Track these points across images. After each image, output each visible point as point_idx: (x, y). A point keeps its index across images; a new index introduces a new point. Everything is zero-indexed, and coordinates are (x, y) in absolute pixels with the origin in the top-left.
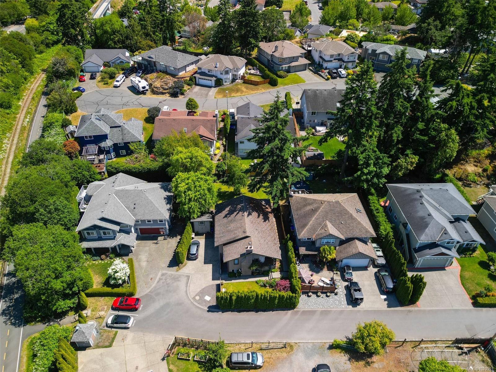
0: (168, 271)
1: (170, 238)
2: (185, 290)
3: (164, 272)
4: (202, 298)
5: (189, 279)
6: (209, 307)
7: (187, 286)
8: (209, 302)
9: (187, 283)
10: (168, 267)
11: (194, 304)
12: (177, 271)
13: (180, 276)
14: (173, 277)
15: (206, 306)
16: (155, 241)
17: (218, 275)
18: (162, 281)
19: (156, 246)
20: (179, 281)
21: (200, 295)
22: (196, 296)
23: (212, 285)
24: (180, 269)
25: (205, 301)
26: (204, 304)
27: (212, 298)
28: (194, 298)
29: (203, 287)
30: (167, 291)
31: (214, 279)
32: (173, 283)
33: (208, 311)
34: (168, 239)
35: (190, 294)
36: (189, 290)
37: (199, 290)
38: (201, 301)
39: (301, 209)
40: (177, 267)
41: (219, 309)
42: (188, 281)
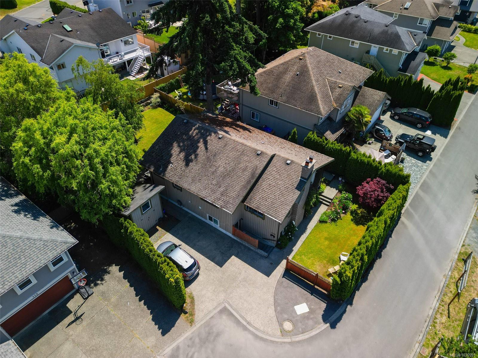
0: (174, 340)
1: (96, 285)
2: (250, 336)
3: (168, 351)
4: (293, 318)
5: (231, 314)
6: (325, 318)
7: (245, 329)
8: (312, 311)
9: (238, 322)
10: (163, 334)
11: (299, 342)
12: (192, 322)
13: (207, 324)
14: (197, 340)
15: (317, 323)
16: (71, 318)
17: (264, 263)
19: (84, 323)
20: (218, 335)
21: (286, 316)
22: (281, 325)
23: (279, 283)
24: (192, 315)
25: (305, 317)
26: (310, 322)
27: (306, 301)
28: (284, 333)
29: (272, 300)
31: (268, 273)
32: (213, 351)
33: (333, 326)
34: (95, 290)
35: (267, 334)
36: (257, 329)
37: (271, 311)
38: (300, 324)
39: (277, 86)
40: (183, 316)
41: (339, 306)
42: (236, 318)
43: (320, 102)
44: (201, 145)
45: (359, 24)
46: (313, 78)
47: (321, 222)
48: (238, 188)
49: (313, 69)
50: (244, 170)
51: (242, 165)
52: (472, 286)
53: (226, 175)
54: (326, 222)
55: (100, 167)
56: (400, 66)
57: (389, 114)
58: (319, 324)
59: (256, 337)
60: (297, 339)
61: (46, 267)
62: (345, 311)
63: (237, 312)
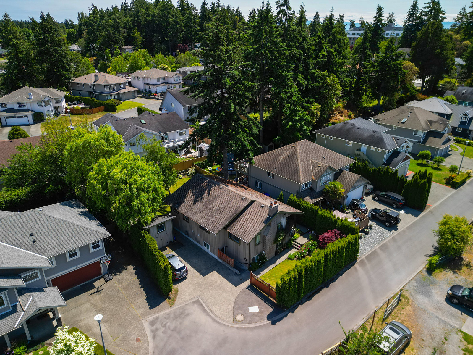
0: (156, 313)
1: (116, 275)
2: (210, 320)
3: (151, 318)
4: (246, 314)
5: (201, 305)
6: (269, 318)
7: (208, 314)
8: (261, 312)
9: (204, 310)
10: (150, 308)
11: (244, 328)
12: (172, 305)
13: (183, 309)
14: (172, 316)
15: (262, 319)
16: (94, 290)
17: (236, 278)
18: (160, 333)
19: (101, 295)
20: (188, 315)
21: (240, 312)
22: (235, 316)
23: (243, 292)
24: (174, 300)
25: (254, 314)
26: (257, 318)
27: (259, 305)
28: (235, 321)
29: (234, 300)
30: (183, 338)
31: (236, 285)
32: (181, 323)
33: (274, 323)
34: (114, 277)
35: (223, 320)
36: (216, 316)
37: (231, 308)
38: (249, 318)
39: (273, 163)
40: (167, 301)
41: (283, 311)
42: (204, 307)
43: (301, 174)
44: (207, 192)
45: (353, 130)
46: (299, 159)
47: (290, 259)
48: (224, 219)
49: (301, 153)
50: (231, 208)
51: (230, 205)
52: (398, 317)
53: (219, 210)
54: (293, 259)
55: (135, 191)
56: (385, 161)
57: (371, 196)
58: (264, 320)
59: (214, 320)
60: (243, 327)
61: (88, 246)
62: (286, 316)
63: (206, 304)
